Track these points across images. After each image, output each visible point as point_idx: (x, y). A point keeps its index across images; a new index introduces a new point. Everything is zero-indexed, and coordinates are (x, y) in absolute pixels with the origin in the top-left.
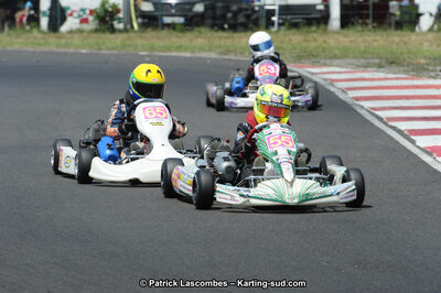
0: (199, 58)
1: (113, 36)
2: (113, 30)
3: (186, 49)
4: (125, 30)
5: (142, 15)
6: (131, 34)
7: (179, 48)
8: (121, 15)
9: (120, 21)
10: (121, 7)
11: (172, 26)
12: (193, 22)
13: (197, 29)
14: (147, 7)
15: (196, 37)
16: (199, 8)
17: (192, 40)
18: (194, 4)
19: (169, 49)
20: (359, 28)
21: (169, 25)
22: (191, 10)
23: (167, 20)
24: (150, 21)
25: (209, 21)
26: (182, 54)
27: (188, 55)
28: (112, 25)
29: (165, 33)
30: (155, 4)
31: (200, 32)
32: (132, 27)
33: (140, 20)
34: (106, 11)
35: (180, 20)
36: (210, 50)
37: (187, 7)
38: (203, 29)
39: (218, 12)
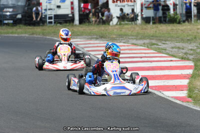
0: (21, 36)
3: (15, 33)
7: (12, 33)
11: (8, 24)
12: (16, 22)
13: (18, 25)
16: (19, 16)
17: (17, 30)
18: (17, 15)
19: (8, 33)
20: (87, 24)
21: (6, 24)
22: (15, 17)
23: (6, 22)
25: (23, 22)
26: (14, 35)
27: (16, 35)
29: (4, 27)
31: (20, 27)
35: (11, 21)
36: (25, 33)
38: (21, 25)
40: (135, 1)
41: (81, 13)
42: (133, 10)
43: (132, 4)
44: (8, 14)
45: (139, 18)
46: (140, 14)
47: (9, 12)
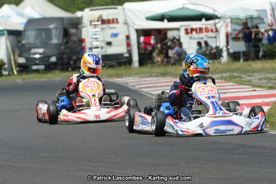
0: (52, 80)
2: (1, 75)
4: (9, 75)
5: (19, 65)
6: (13, 77)
8: (6, 66)
9: (6, 70)
10: (6, 61)
11: (37, 71)
12: (50, 67)
13: (52, 72)
14: (22, 60)
16: (53, 59)
18: (50, 57)
20: (150, 66)
21: (35, 71)
22: (48, 61)
23: (35, 67)
24: (24, 69)
25: (59, 67)
28: (1, 73)
30: (26, 59)
32: (13, 73)
33: (18, 69)
35: (42, 67)
37: (46, 59)
38: (56, 72)
39: (65, 61)
40: (217, 31)
43: (213, 35)
44: (37, 56)
45: (225, 54)
46: (225, 49)
47: (40, 54)
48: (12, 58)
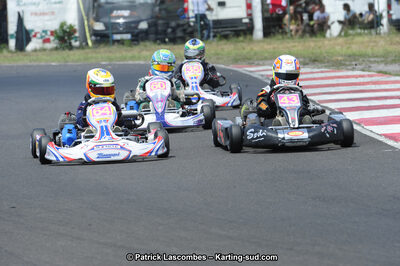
1: (71, 52)
2: (71, 47)
3: (139, 59)
4: (80, 47)
5: (95, 33)
6: (87, 50)
7: (132, 58)
8: (77, 35)
9: (76, 39)
10: (77, 27)
11: (121, 42)
12: (138, 37)
13: (142, 43)
14: (99, 26)
15: (142, 50)
16: (143, 26)
17: (140, 52)
18: (138, 22)
19: (125, 59)
20: (280, 37)
21: (118, 41)
22: (136, 28)
23: (117, 37)
24: (102, 38)
25: (152, 36)
26: (137, 62)
27: (142, 62)
28: (70, 43)
29: (115, 48)
30: (106, 25)
31: (145, 46)
32: (87, 44)
33: (93, 38)
34: (64, 32)
35: (128, 36)
37: (133, 25)
38: (148, 43)
39: (160, 28)
41: (268, 15)
42: (371, 6)
44: (121, 21)
45: (385, 21)
46: (385, 14)
47: (124, 17)
48: (86, 23)
